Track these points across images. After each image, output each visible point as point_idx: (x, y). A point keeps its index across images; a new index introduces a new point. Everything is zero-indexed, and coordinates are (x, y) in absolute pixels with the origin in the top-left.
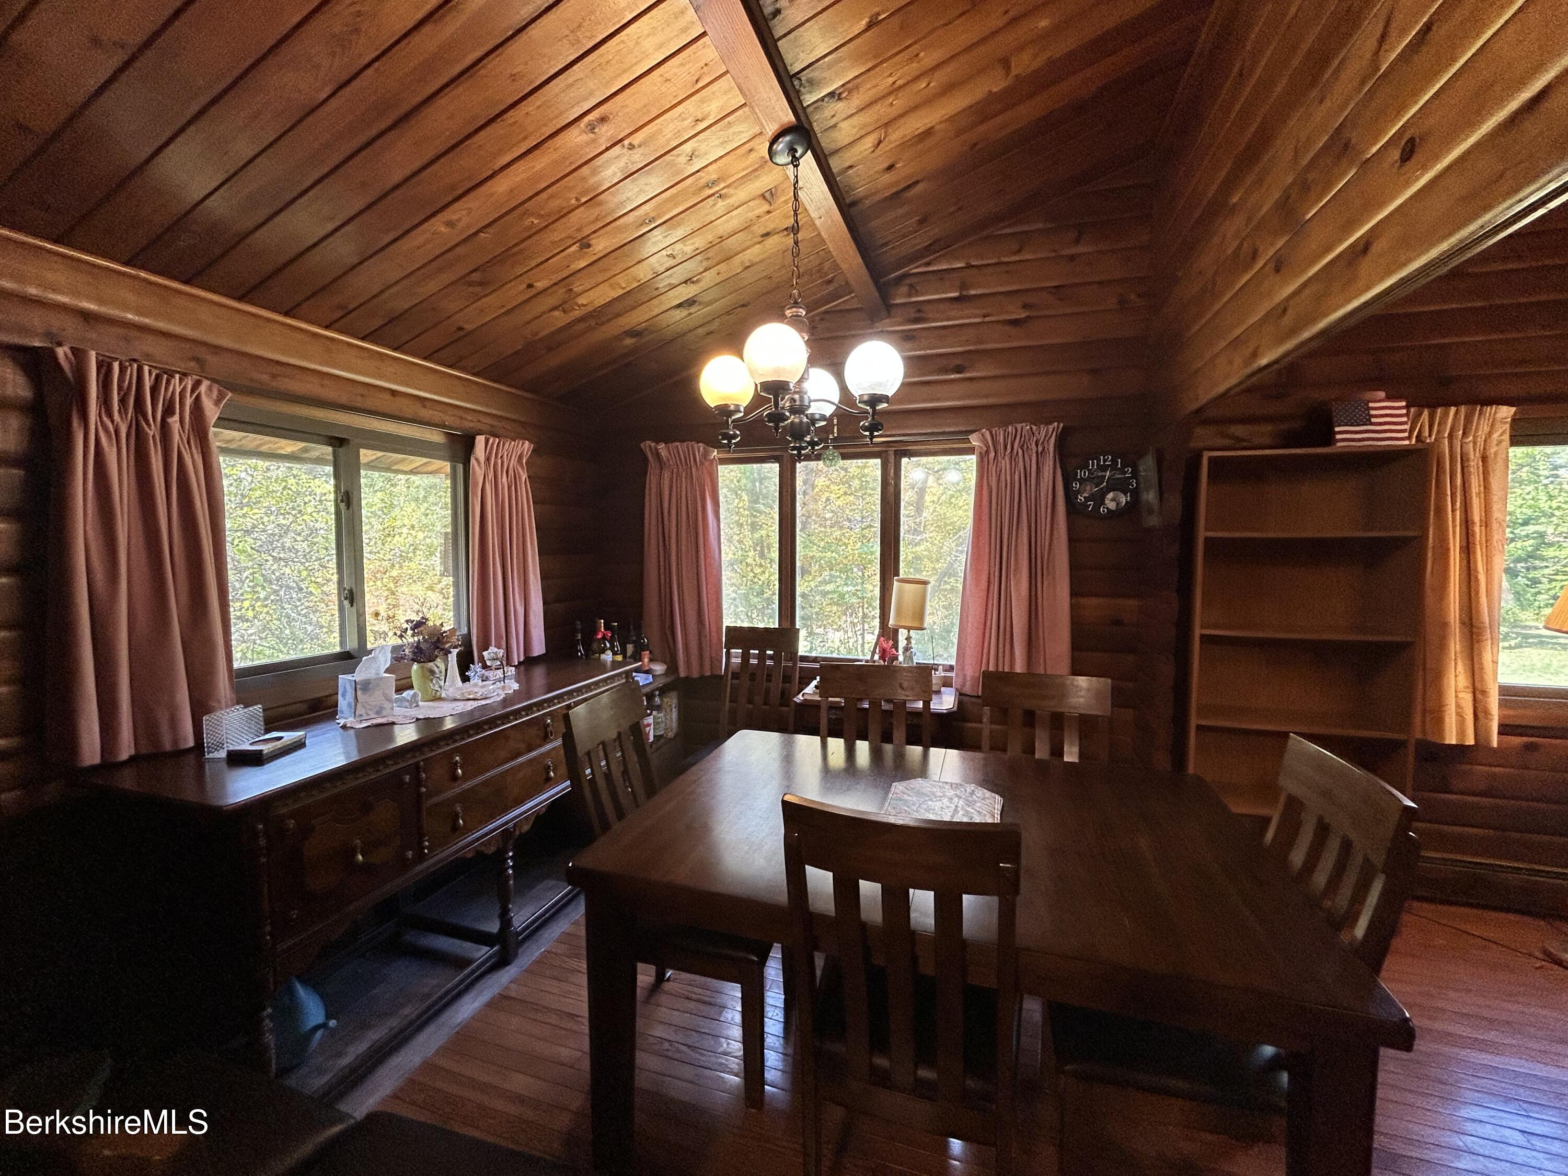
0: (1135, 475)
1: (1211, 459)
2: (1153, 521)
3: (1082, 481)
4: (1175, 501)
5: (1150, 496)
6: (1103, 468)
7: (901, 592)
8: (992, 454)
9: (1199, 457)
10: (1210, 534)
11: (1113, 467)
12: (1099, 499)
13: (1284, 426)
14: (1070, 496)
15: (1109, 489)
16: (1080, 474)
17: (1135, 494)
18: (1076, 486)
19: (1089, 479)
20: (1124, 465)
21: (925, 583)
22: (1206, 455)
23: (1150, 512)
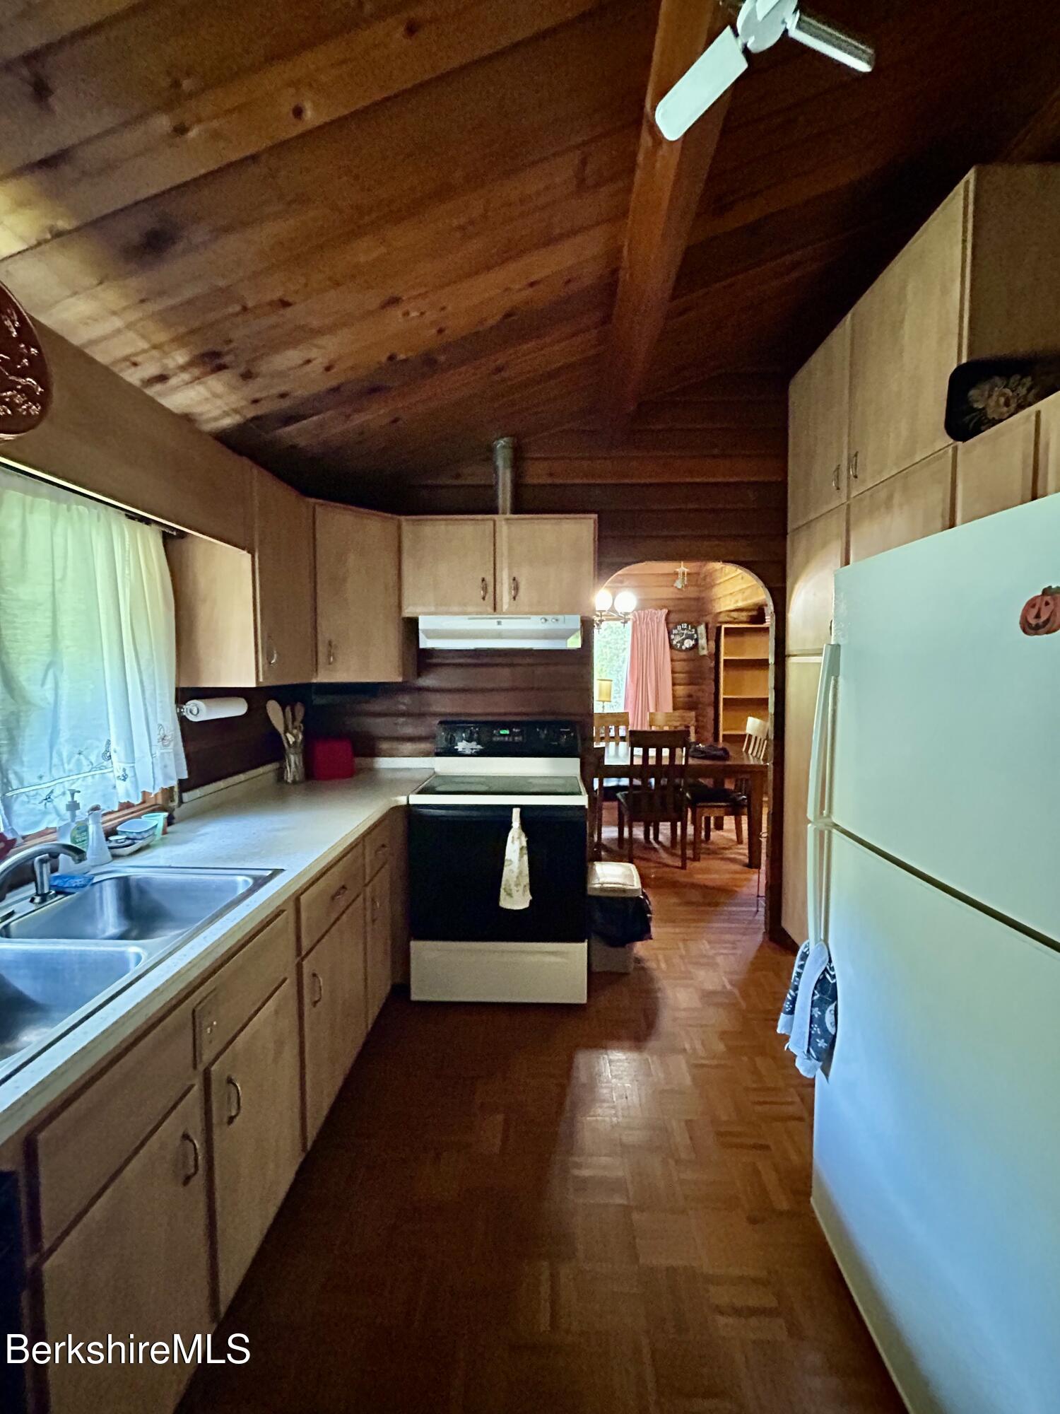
0: (696, 632)
1: (726, 629)
2: (705, 652)
3: (675, 634)
4: (712, 644)
5: (703, 642)
6: (683, 629)
7: (600, 686)
8: (638, 622)
9: (721, 627)
10: (726, 658)
11: (687, 629)
12: (682, 642)
13: (750, 614)
14: (670, 641)
15: (687, 638)
16: (675, 632)
17: (697, 640)
18: (672, 637)
19: (678, 634)
20: (692, 628)
21: (611, 681)
22: (724, 626)
23: (703, 649)
